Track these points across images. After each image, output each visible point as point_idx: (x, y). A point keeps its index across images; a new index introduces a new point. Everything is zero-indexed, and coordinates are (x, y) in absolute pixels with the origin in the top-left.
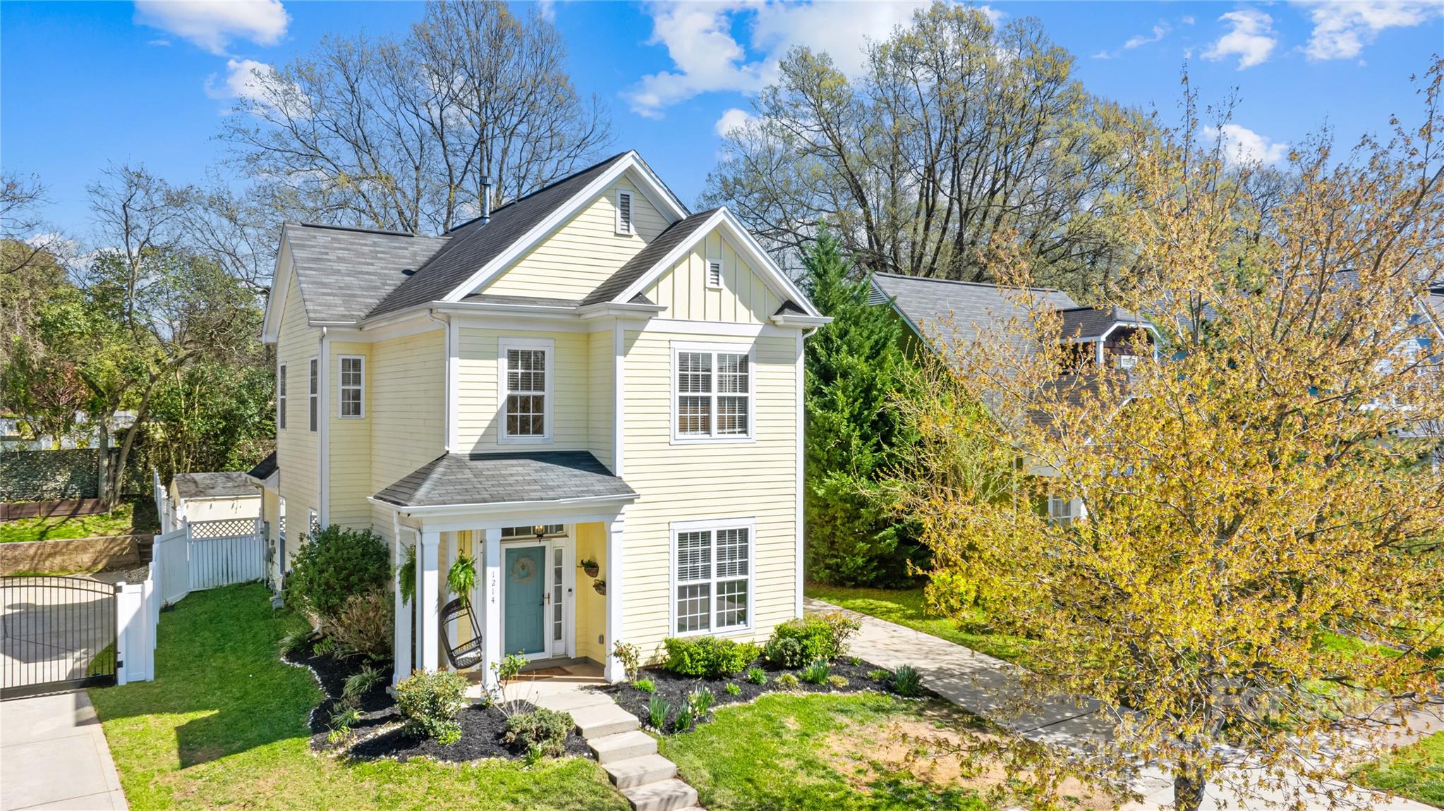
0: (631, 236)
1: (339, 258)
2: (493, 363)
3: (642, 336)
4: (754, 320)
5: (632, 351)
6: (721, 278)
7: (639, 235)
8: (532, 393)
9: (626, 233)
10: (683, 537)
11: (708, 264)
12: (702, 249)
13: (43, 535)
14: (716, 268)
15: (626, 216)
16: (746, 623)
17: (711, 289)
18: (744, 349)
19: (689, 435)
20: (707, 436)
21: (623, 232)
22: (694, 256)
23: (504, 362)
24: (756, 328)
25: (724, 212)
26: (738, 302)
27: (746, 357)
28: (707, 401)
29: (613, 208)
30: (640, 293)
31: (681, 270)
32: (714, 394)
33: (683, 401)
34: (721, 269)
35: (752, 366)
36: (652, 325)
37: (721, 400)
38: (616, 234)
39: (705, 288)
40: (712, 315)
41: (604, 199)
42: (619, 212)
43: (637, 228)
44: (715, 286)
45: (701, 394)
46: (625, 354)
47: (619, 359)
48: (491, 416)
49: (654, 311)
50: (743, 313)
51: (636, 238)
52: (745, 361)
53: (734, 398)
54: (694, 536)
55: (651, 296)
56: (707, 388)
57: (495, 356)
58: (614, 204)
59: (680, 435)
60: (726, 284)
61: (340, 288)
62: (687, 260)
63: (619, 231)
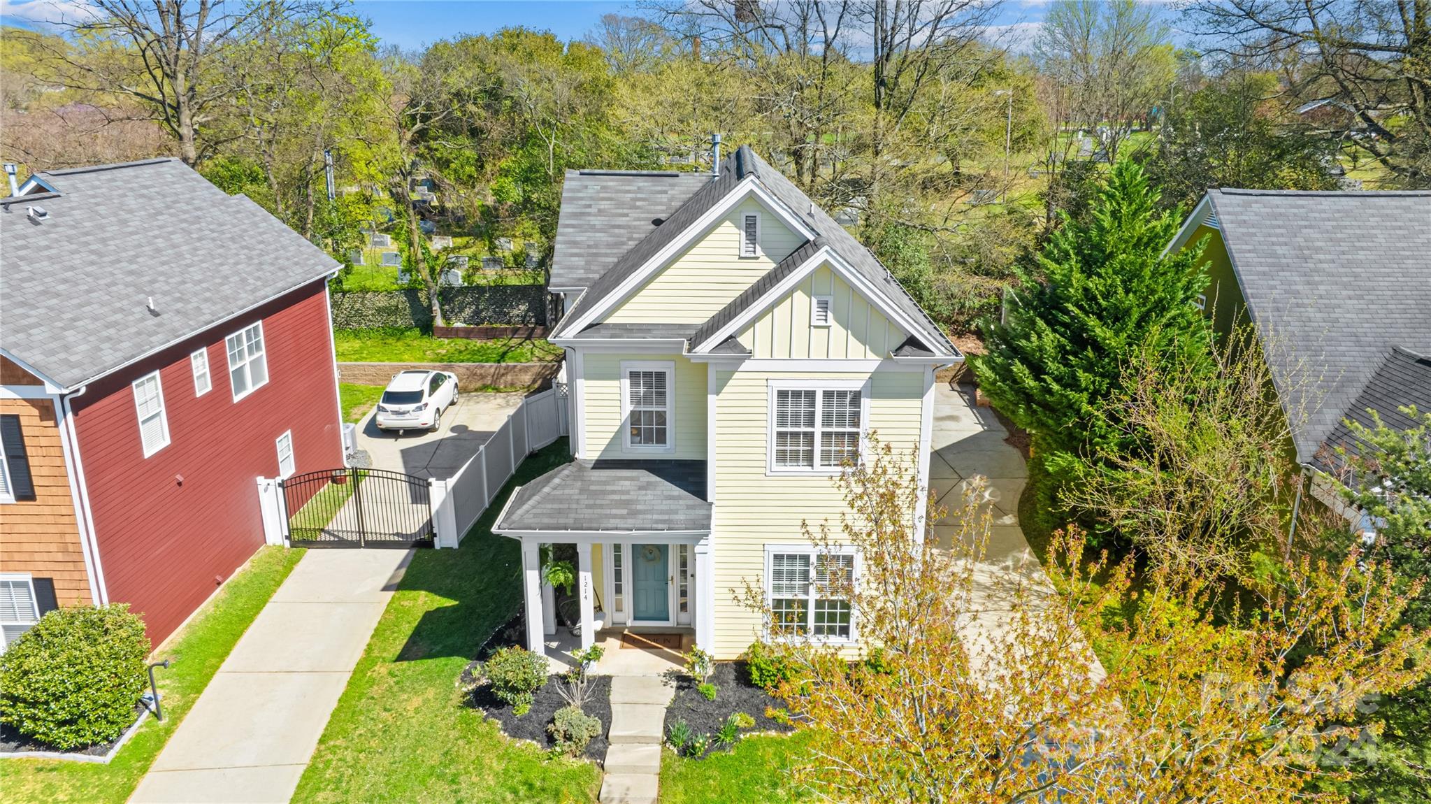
0: (757, 258)
1: (600, 210)
2: (616, 383)
3: (736, 375)
4: (870, 355)
5: (725, 390)
6: (830, 315)
7: (767, 256)
8: (654, 409)
9: (753, 255)
10: (778, 558)
11: (814, 301)
12: (805, 286)
13: (503, 356)
14: (824, 306)
15: (751, 236)
16: (848, 637)
17: (816, 327)
18: (857, 386)
19: (790, 468)
20: (809, 468)
21: (748, 255)
22: (799, 296)
23: (626, 382)
24: (873, 362)
25: (827, 251)
26: (850, 337)
27: (860, 392)
28: (810, 437)
29: (737, 231)
30: (731, 337)
31: (781, 311)
32: (818, 429)
33: (781, 435)
34: (830, 305)
35: (865, 402)
36: (746, 365)
37: (825, 435)
38: (740, 258)
39: (810, 326)
40: (818, 351)
41: (727, 223)
42: (743, 234)
43: (763, 249)
44: (822, 323)
45: (803, 429)
46: (718, 394)
47: (711, 398)
48: (616, 429)
49: (748, 354)
50: (856, 347)
51: (764, 258)
52: (856, 398)
53: (843, 434)
54: (792, 558)
55: (745, 340)
56: (811, 423)
57: (618, 377)
58: (739, 227)
59: (777, 467)
60: (837, 320)
61: (589, 247)
62: (790, 299)
63: (743, 255)
